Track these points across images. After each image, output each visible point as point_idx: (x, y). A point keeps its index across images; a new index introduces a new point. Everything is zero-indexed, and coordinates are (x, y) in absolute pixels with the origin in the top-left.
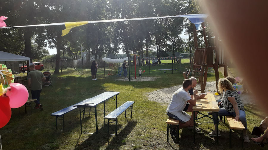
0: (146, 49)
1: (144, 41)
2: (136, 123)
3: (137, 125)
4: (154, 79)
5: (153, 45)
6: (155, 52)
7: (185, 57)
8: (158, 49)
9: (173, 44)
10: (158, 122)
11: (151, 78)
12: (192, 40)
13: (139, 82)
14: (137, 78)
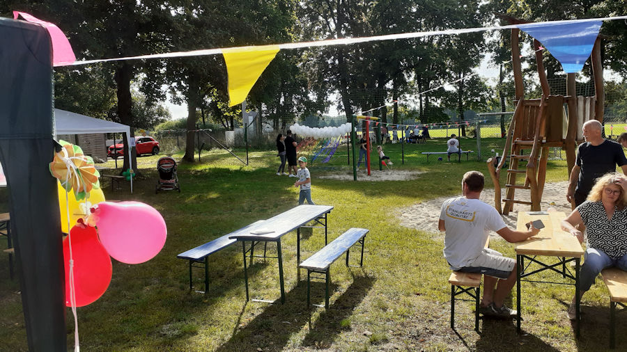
0: (393, 104)
1: (389, 85)
2: (373, 279)
3: (376, 285)
4: (413, 175)
5: (411, 93)
6: (414, 112)
7: (490, 121)
8: (423, 103)
9: (460, 92)
10: (426, 280)
11: (405, 173)
12: (506, 80)
13: (377, 182)
14: (371, 172)
